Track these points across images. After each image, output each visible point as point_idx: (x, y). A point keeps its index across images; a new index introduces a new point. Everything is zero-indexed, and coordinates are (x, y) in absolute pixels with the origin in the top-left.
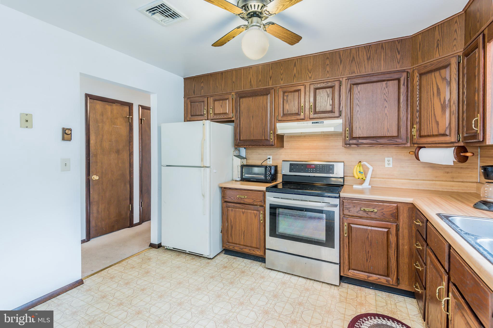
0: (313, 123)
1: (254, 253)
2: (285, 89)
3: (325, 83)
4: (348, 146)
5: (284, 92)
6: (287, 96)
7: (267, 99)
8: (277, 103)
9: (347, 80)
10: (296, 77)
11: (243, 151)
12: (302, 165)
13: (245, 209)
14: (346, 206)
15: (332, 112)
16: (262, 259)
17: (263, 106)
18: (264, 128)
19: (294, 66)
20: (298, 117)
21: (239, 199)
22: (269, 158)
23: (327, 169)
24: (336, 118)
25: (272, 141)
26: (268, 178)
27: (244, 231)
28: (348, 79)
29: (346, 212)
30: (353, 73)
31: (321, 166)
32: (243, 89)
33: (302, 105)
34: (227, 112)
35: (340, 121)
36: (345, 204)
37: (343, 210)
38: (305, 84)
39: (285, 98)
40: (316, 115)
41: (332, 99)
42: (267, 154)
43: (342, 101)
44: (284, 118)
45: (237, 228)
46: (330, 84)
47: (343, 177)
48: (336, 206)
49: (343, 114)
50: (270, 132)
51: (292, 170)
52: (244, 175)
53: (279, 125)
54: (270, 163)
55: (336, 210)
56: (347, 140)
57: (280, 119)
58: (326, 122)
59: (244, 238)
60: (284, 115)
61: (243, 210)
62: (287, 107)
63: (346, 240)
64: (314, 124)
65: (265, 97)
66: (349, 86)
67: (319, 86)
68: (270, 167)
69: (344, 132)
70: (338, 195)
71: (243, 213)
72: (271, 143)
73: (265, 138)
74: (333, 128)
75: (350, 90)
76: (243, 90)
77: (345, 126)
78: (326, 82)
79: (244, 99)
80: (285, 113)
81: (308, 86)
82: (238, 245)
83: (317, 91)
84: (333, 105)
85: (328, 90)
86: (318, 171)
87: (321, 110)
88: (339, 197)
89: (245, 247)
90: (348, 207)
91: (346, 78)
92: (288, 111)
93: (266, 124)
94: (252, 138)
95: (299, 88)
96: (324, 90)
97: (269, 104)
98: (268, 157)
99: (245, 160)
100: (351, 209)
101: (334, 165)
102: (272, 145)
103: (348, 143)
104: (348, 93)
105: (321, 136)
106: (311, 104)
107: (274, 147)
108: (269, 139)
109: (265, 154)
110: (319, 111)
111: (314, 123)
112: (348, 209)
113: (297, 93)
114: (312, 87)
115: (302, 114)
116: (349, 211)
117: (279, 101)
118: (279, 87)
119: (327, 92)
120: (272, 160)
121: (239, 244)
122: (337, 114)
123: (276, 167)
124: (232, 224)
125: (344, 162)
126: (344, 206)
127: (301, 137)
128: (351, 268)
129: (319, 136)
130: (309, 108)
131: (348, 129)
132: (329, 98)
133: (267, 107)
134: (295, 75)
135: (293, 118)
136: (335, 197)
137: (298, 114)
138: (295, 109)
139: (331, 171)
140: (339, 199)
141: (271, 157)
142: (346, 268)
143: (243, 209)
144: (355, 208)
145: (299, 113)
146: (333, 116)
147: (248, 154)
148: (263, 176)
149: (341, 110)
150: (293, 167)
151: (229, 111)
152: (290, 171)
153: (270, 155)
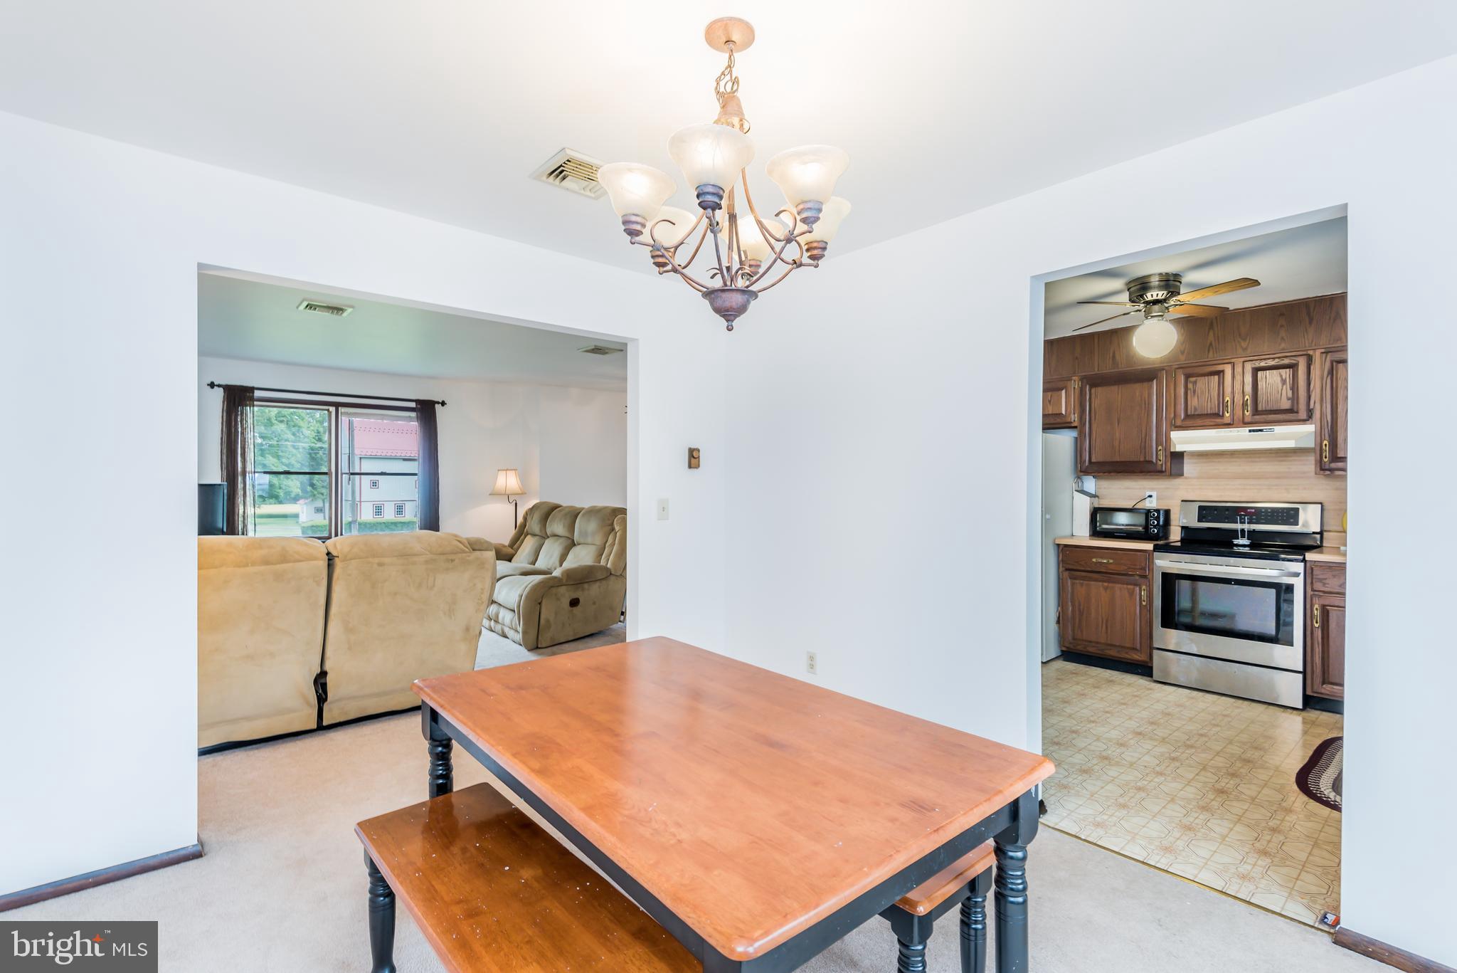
0: (1250, 431)
1: (1129, 657)
2: (1189, 371)
3: (1277, 360)
4: (1328, 472)
5: (1187, 377)
6: (1195, 383)
7: (1151, 387)
8: (1173, 395)
9: (1324, 355)
10: (1213, 348)
11: (1090, 484)
12: (1227, 508)
13: (1109, 582)
14: (1317, 575)
15: (1291, 411)
16: (1144, 669)
17: (1141, 400)
18: (1143, 440)
19: (1209, 329)
20: (1219, 421)
21: (1098, 565)
22: (1150, 496)
23: (1283, 516)
24: (1301, 423)
25: (1162, 465)
26: (1154, 531)
27: (1107, 621)
28: (1326, 353)
29: (1318, 586)
30: (1338, 340)
31: (1269, 510)
32: (1096, 369)
33: (1227, 399)
34: (1064, 412)
35: (1310, 428)
36: (1314, 573)
37: (1312, 583)
38: (1233, 360)
39: (1190, 386)
40: (1257, 417)
41: (1292, 389)
42: (1144, 488)
43: (1314, 392)
44: (1189, 423)
45: (1093, 614)
46: (1286, 361)
47: (1319, 530)
48: (1297, 575)
49: (1317, 414)
50: (1157, 448)
51: (1204, 517)
52: (1100, 526)
53: (1175, 435)
54: (1151, 504)
55: (1298, 583)
56: (1325, 462)
57: (1179, 423)
58: (1279, 429)
59: (1107, 632)
60: (1187, 416)
61: (1106, 584)
62: (1194, 402)
63: (1318, 634)
64: (1252, 433)
65: (1146, 384)
66: (1328, 365)
67: (1263, 364)
68: (1158, 511)
69: (1318, 449)
70: (1301, 557)
71: (1106, 589)
72: (1159, 468)
73: (1145, 457)
74: (1294, 441)
75: (1331, 372)
76: (1096, 371)
77: (1320, 435)
78: (1279, 358)
79: (1100, 389)
80: (1189, 413)
81: (1241, 365)
82: (1093, 644)
83: (1260, 373)
84: (1295, 398)
85: (1283, 371)
86: (1263, 519)
87: (1268, 408)
88: (1304, 560)
89: (1109, 647)
90: (1321, 577)
91: (1323, 350)
92: (1195, 409)
93: (1148, 434)
94: (1117, 459)
95: (1220, 368)
96: (1275, 371)
97: (1155, 397)
98: (1148, 493)
99: (1097, 498)
100: (1327, 581)
101: (1298, 509)
102: (1161, 472)
103: (1327, 467)
104: (1328, 376)
105: (1270, 453)
106: (1247, 397)
107: (1164, 474)
108: (1154, 461)
109: (1140, 489)
110: (1264, 409)
111: (1254, 431)
112: (1320, 580)
113: (1216, 377)
114: (1249, 367)
115: (1227, 415)
116: (1324, 584)
117: (1177, 391)
118: (1177, 366)
119: (1281, 376)
120: (1158, 499)
121: (1097, 643)
122: (1303, 415)
123: (1167, 512)
124: (1082, 607)
125: (1321, 503)
126: (1314, 577)
127: (1223, 455)
128: (1326, 681)
129: (1265, 453)
130: (1243, 404)
131: (1325, 442)
132: (1285, 387)
133: (1150, 404)
134: (1211, 344)
135: (1208, 421)
136: (1296, 560)
137: (1217, 415)
138: (1211, 407)
139: (1292, 520)
140: (1303, 564)
141: (1154, 494)
142: (1318, 679)
143: (1105, 582)
144: (1335, 579)
145: (1221, 413)
146: (1293, 418)
147: (1100, 488)
148: (1141, 528)
149: (1312, 407)
150: (1206, 512)
151: (1066, 411)
152: (1199, 520)
153: (1152, 489)
